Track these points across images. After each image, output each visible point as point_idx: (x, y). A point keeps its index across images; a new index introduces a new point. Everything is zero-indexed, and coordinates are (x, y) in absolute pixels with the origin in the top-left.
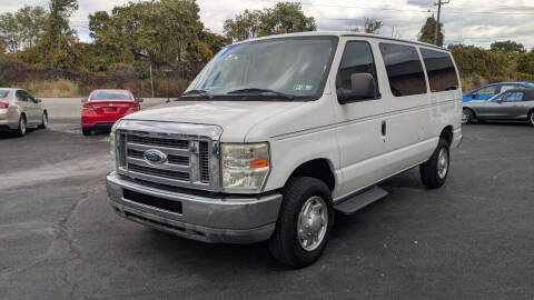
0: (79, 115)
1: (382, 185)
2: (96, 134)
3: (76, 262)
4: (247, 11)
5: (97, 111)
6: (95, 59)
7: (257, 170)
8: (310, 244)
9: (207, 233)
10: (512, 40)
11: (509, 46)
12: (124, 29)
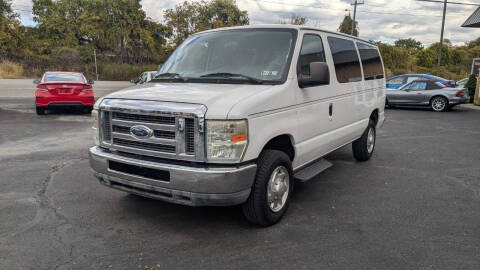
0: (33, 96)
1: (328, 157)
2: (51, 114)
3: (66, 227)
4: (186, 3)
5: (51, 91)
6: (38, 42)
7: (238, 143)
8: (276, 206)
9: (193, 198)
10: (413, 38)
11: (410, 44)
12: (67, 14)
